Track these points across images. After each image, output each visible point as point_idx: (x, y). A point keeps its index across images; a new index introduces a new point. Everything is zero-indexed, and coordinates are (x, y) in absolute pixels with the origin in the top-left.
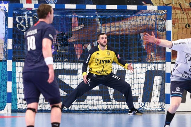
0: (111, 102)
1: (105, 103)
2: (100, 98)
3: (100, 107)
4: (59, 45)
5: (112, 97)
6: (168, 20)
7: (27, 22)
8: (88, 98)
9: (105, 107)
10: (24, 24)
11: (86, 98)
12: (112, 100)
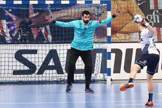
2: (55, 71)
4: (22, 30)
6: (109, 12)
11: (44, 72)
12: (64, 73)
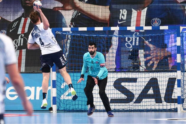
0: (162, 103)
1: (157, 104)
2: (153, 100)
3: (153, 108)
5: (163, 99)
7: (134, 41)
8: (143, 100)
9: (157, 108)
10: (132, 42)
11: (142, 100)
12: (163, 102)
